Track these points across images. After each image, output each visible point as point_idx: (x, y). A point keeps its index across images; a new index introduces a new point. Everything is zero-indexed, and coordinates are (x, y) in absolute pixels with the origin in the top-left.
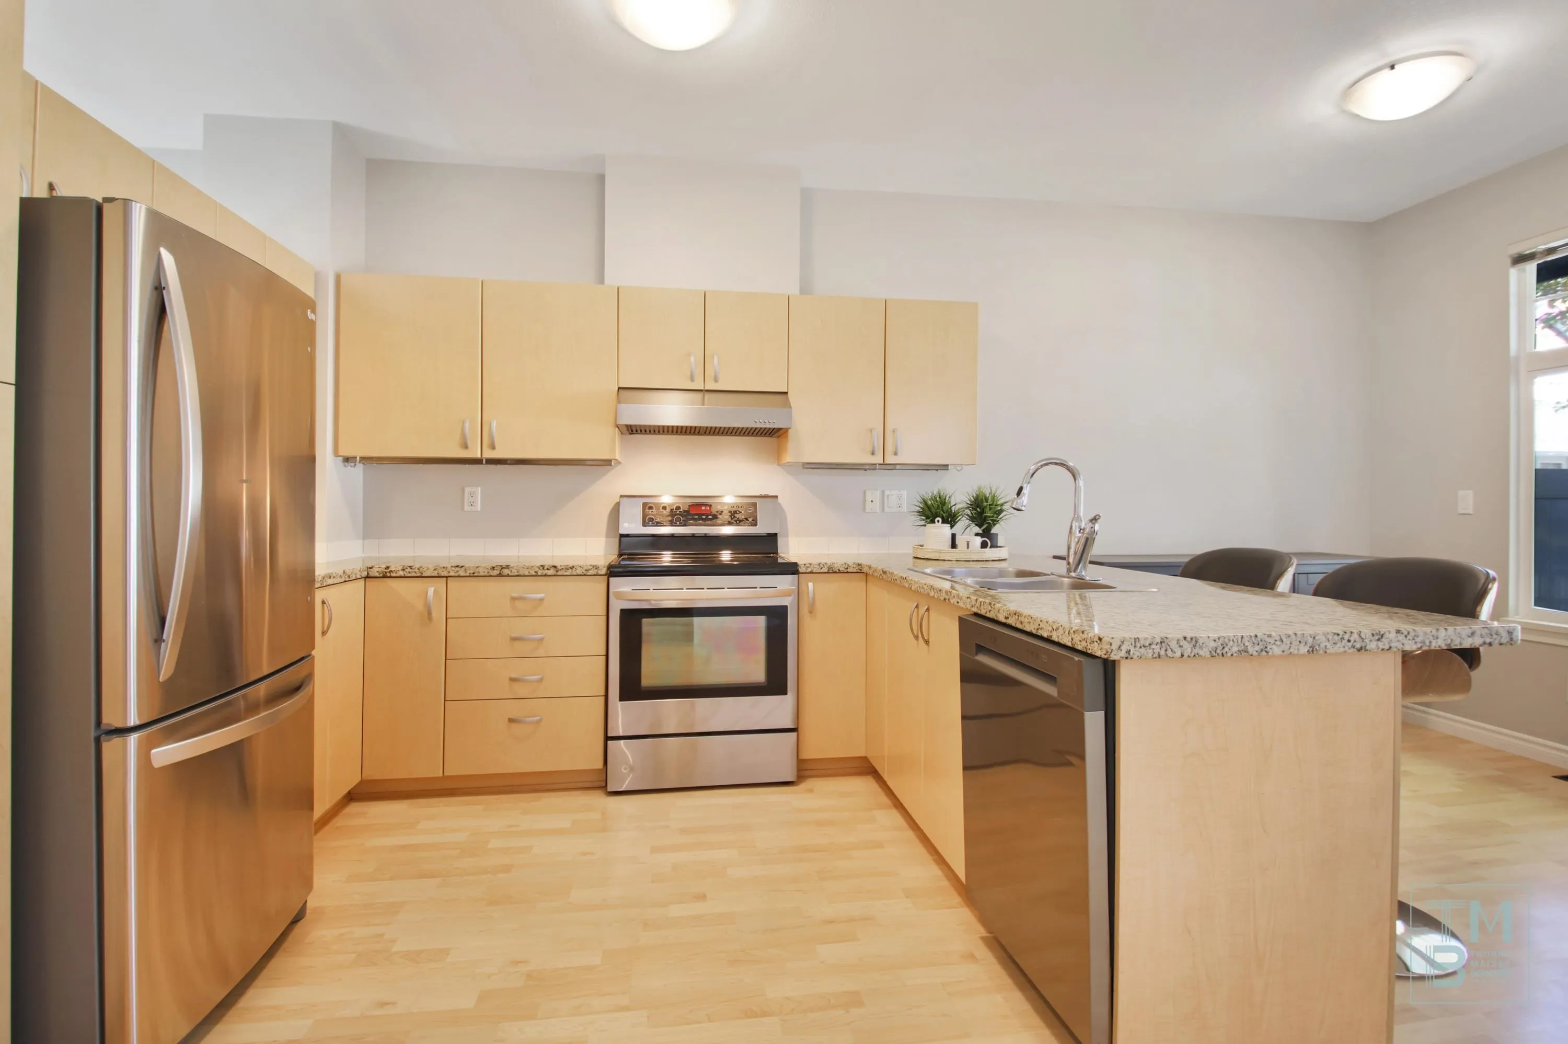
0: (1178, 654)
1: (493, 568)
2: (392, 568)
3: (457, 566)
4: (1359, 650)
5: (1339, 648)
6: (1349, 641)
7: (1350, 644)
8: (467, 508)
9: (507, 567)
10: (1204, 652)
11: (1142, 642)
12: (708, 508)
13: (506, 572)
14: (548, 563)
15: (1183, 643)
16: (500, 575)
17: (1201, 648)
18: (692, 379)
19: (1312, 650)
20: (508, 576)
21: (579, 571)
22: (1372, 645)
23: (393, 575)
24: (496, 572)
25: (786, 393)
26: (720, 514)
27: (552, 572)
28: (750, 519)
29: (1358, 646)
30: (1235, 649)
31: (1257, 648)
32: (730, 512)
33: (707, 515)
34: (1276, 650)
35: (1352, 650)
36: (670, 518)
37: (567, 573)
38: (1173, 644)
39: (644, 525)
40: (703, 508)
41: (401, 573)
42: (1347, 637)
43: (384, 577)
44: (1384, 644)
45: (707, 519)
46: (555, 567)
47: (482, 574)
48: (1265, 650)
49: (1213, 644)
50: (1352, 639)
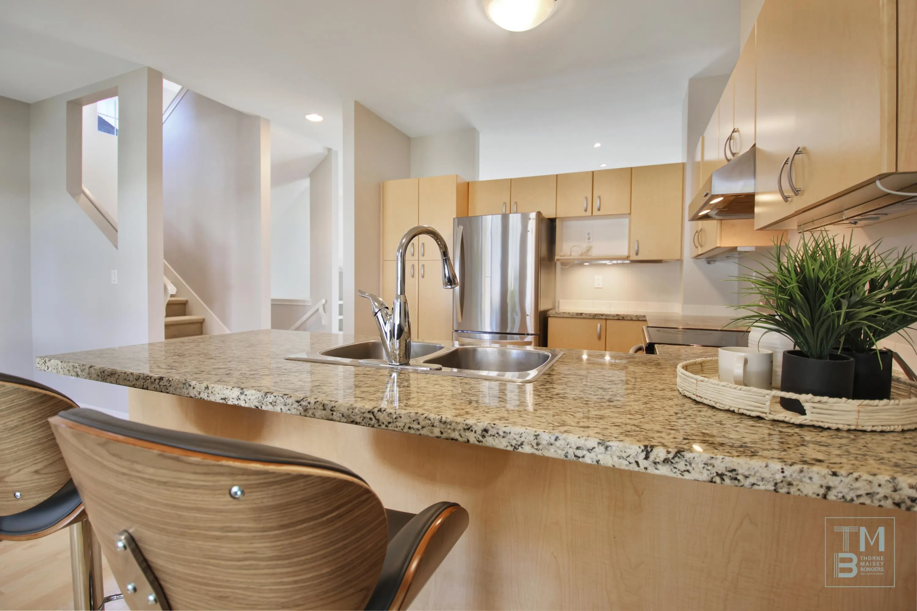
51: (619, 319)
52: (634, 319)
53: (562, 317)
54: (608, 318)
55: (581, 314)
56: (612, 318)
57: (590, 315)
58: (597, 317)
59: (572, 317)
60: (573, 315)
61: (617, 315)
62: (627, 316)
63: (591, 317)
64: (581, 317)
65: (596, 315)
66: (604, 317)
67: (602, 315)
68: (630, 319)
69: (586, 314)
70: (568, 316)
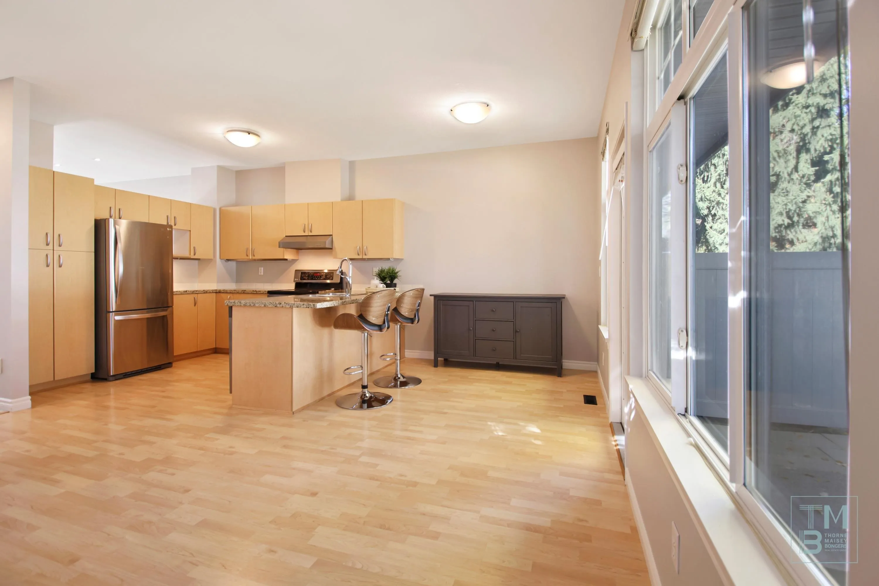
0: (237, 305)
1: (242, 291)
2: (221, 290)
3: (234, 290)
4: (275, 306)
5: (271, 306)
6: (273, 304)
7: (273, 305)
8: (259, 274)
9: (245, 291)
10: (242, 305)
11: (230, 302)
12: (319, 274)
13: (245, 292)
14: (254, 290)
15: (238, 302)
16: (244, 293)
17: (241, 304)
18: (304, 232)
19: (265, 306)
20: (245, 293)
21: (262, 292)
22: (278, 306)
23: (221, 292)
24: (243, 292)
25: (332, 235)
26: (322, 276)
27: (255, 292)
28: (331, 278)
29: (275, 305)
30: (248, 305)
31: (253, 305)
32: (325, 275)
33: (318, 276)
34: (257, 305)
35: (274, 307)
36: (308, 277)
37: (259, 293)
38: (236, 303)
39: (301, 279)
40: (318, 274)
41: (223, 292)
42: (272, 303)
43: (219, 293)
44: (281, 306)
45: (318, 278)
46: (256, 291)
47: (240, 292)
48: (254, 305)
49: (244, 303)
50: (274, 304)
51: (204, 293)
52: (211, 292)
53: (176, 294)
54: (199, 292)
55: (186, 291)
56: (201, 292)
57: (191, 291)
58: (194, 293)
59: (181, 294)
60: (182, 292)
61: (204, 290)
62: (208, 290)
63: (192, 293)
64: (186, 293)
65: (194, 291)
66: (197, 292)
67: (197, 291)
68: (209, 292)
69: (189, 291)
70: (179, 293)
